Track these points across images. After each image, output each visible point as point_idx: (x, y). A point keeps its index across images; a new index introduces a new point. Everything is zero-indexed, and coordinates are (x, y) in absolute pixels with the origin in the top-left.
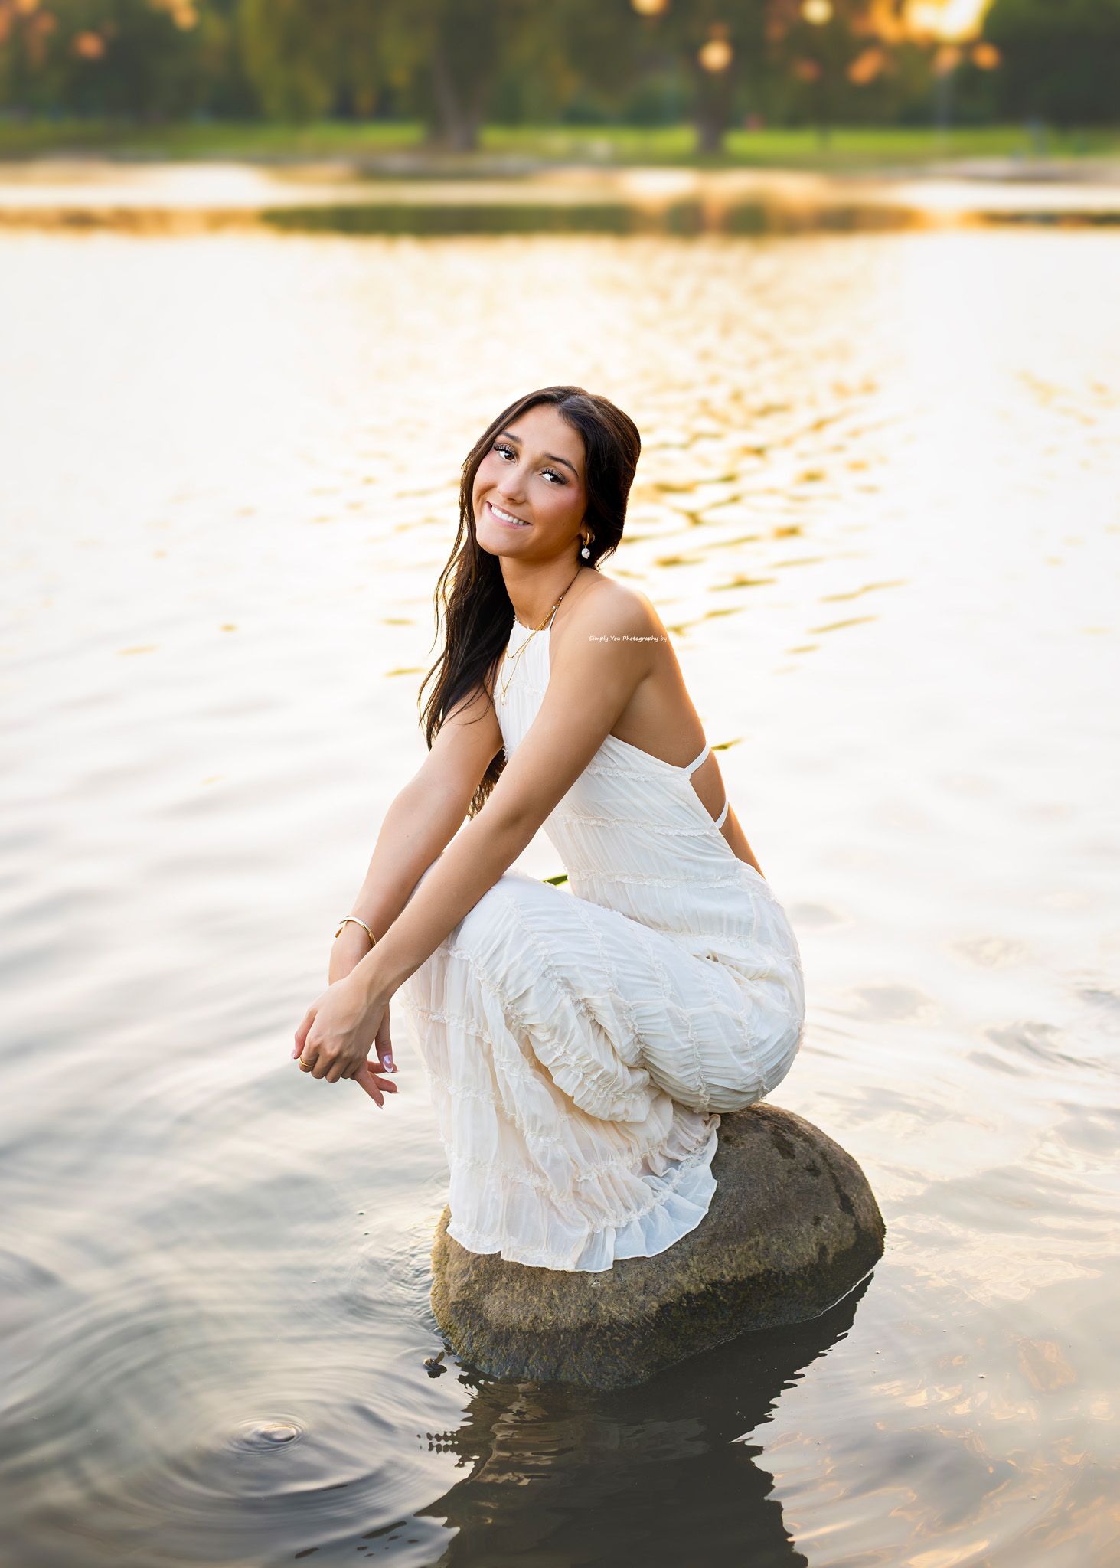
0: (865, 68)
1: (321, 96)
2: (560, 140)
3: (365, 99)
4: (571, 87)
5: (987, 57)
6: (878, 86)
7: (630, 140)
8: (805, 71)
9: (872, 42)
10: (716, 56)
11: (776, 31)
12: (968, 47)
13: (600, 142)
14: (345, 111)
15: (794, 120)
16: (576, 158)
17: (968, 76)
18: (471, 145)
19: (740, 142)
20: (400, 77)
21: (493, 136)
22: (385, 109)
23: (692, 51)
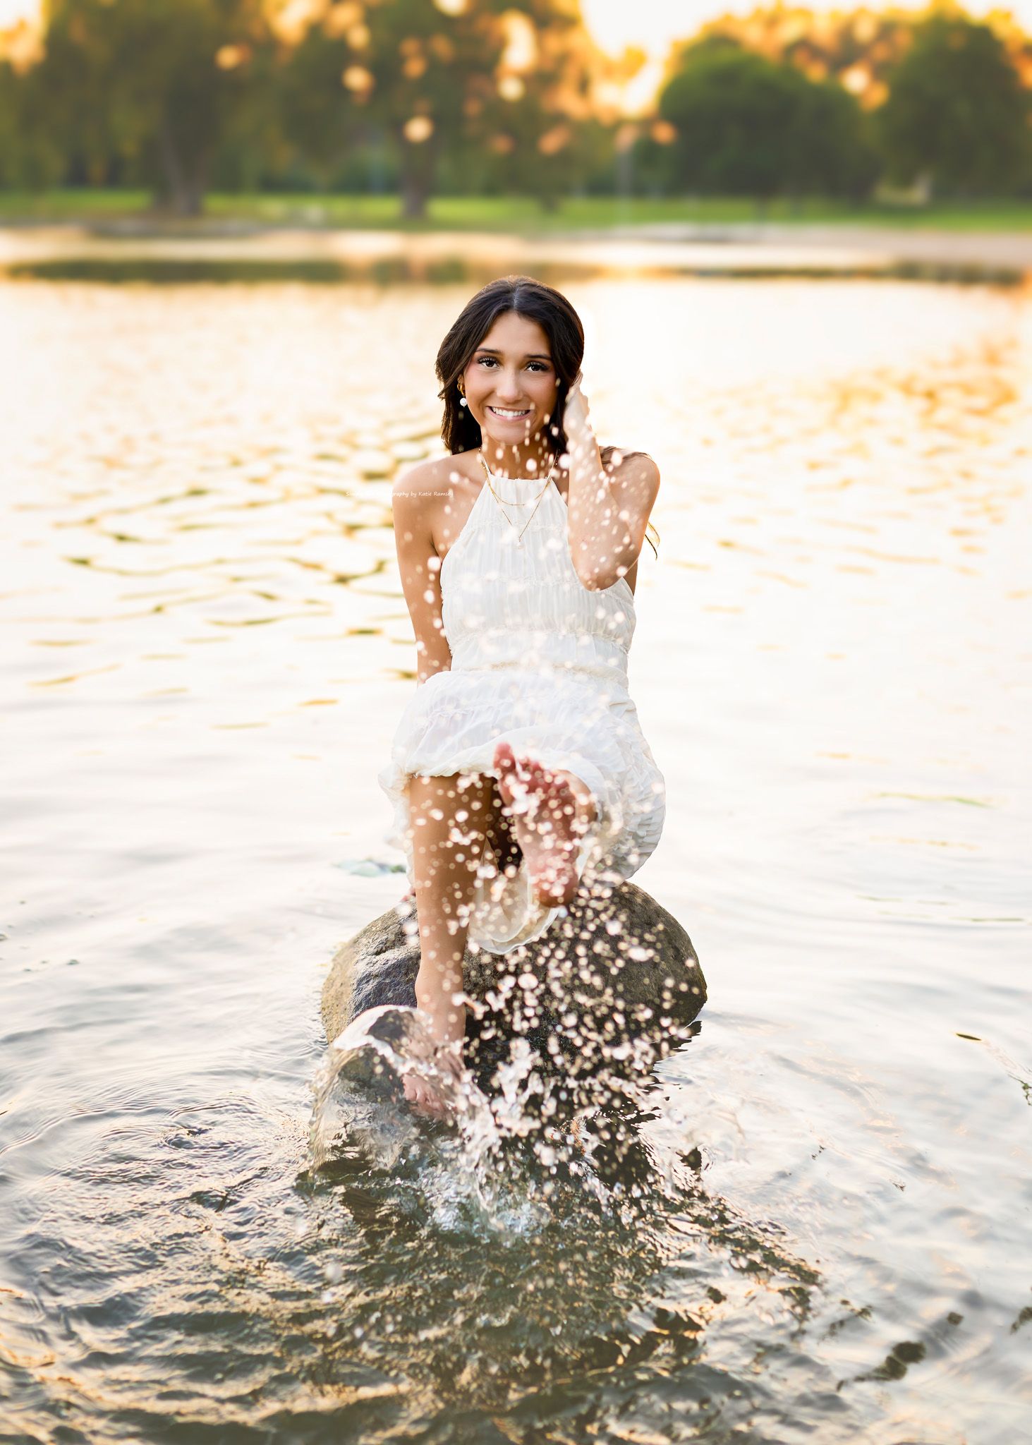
0: (552, 142)
1: (56, 164)
2: (274, 207)
3: (97, 169)
4: (285, 158)
5: (664, 133)
6: (564, 158)
7: (342, 207)
8: (501, 145)
9: (559, 119)
10: (418, 129)
11: (473, 108)
12: (646, 123)
13: (314, 209)
14: (78, 178)
15: (491, 190)
16: (291, 223)
17: (647, 151)
18: (195, 210)
19: (441, 208)
20: (130, 148)
21: (216, 203)
22: (114, 178)
23: (398, 125)
